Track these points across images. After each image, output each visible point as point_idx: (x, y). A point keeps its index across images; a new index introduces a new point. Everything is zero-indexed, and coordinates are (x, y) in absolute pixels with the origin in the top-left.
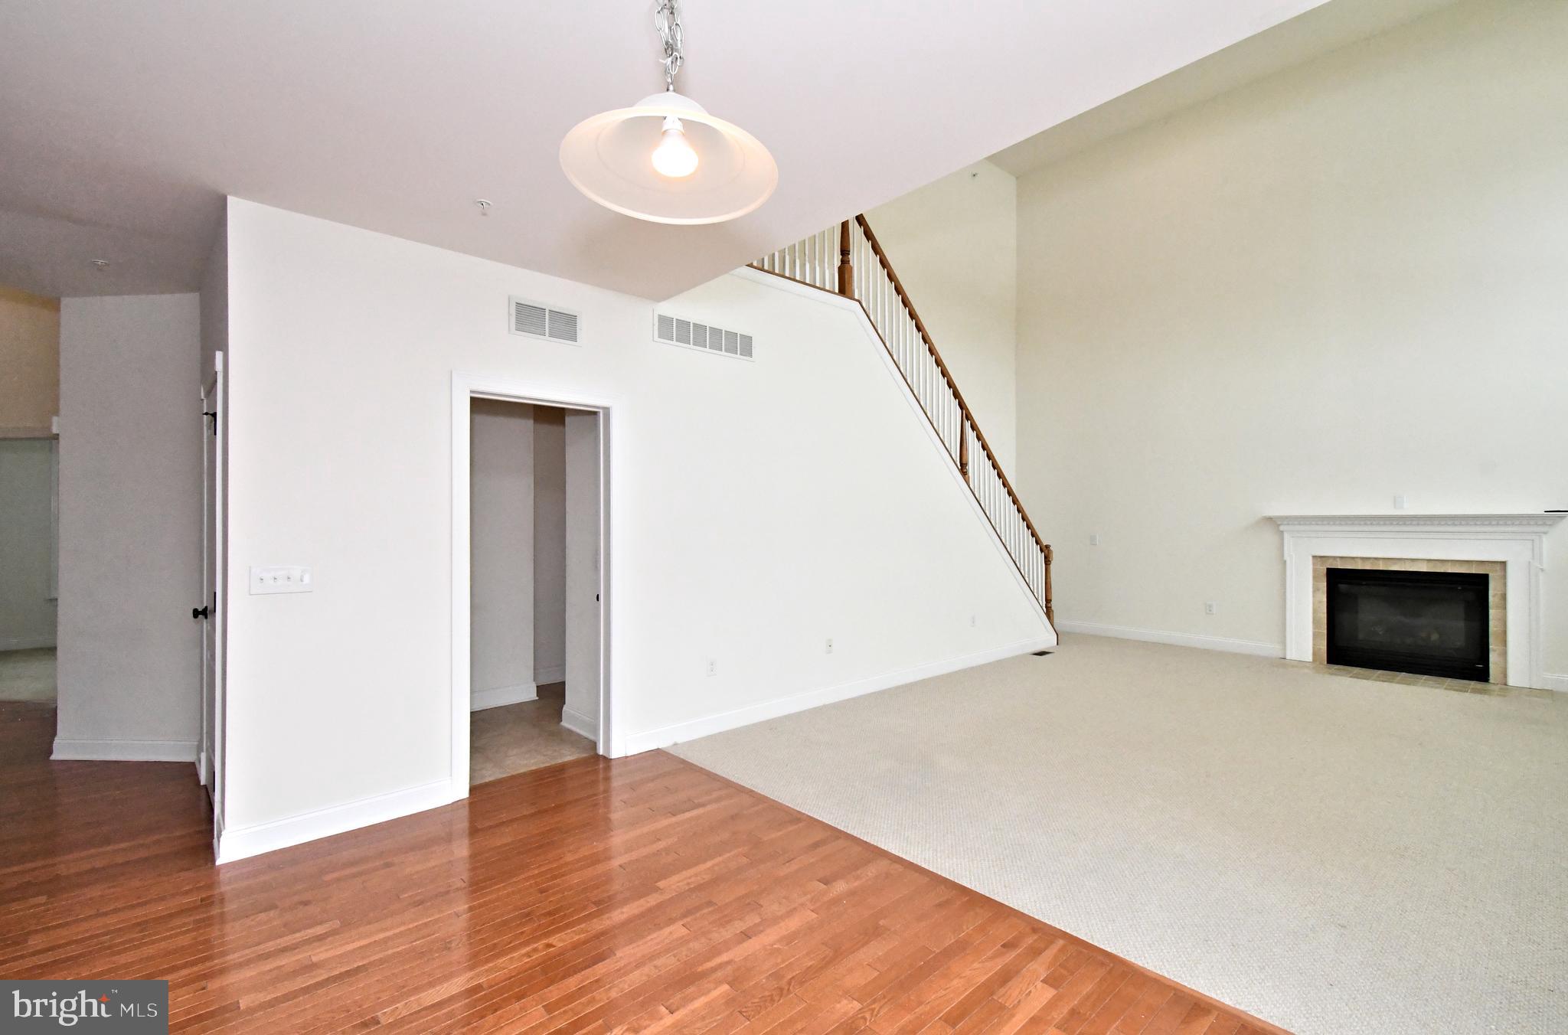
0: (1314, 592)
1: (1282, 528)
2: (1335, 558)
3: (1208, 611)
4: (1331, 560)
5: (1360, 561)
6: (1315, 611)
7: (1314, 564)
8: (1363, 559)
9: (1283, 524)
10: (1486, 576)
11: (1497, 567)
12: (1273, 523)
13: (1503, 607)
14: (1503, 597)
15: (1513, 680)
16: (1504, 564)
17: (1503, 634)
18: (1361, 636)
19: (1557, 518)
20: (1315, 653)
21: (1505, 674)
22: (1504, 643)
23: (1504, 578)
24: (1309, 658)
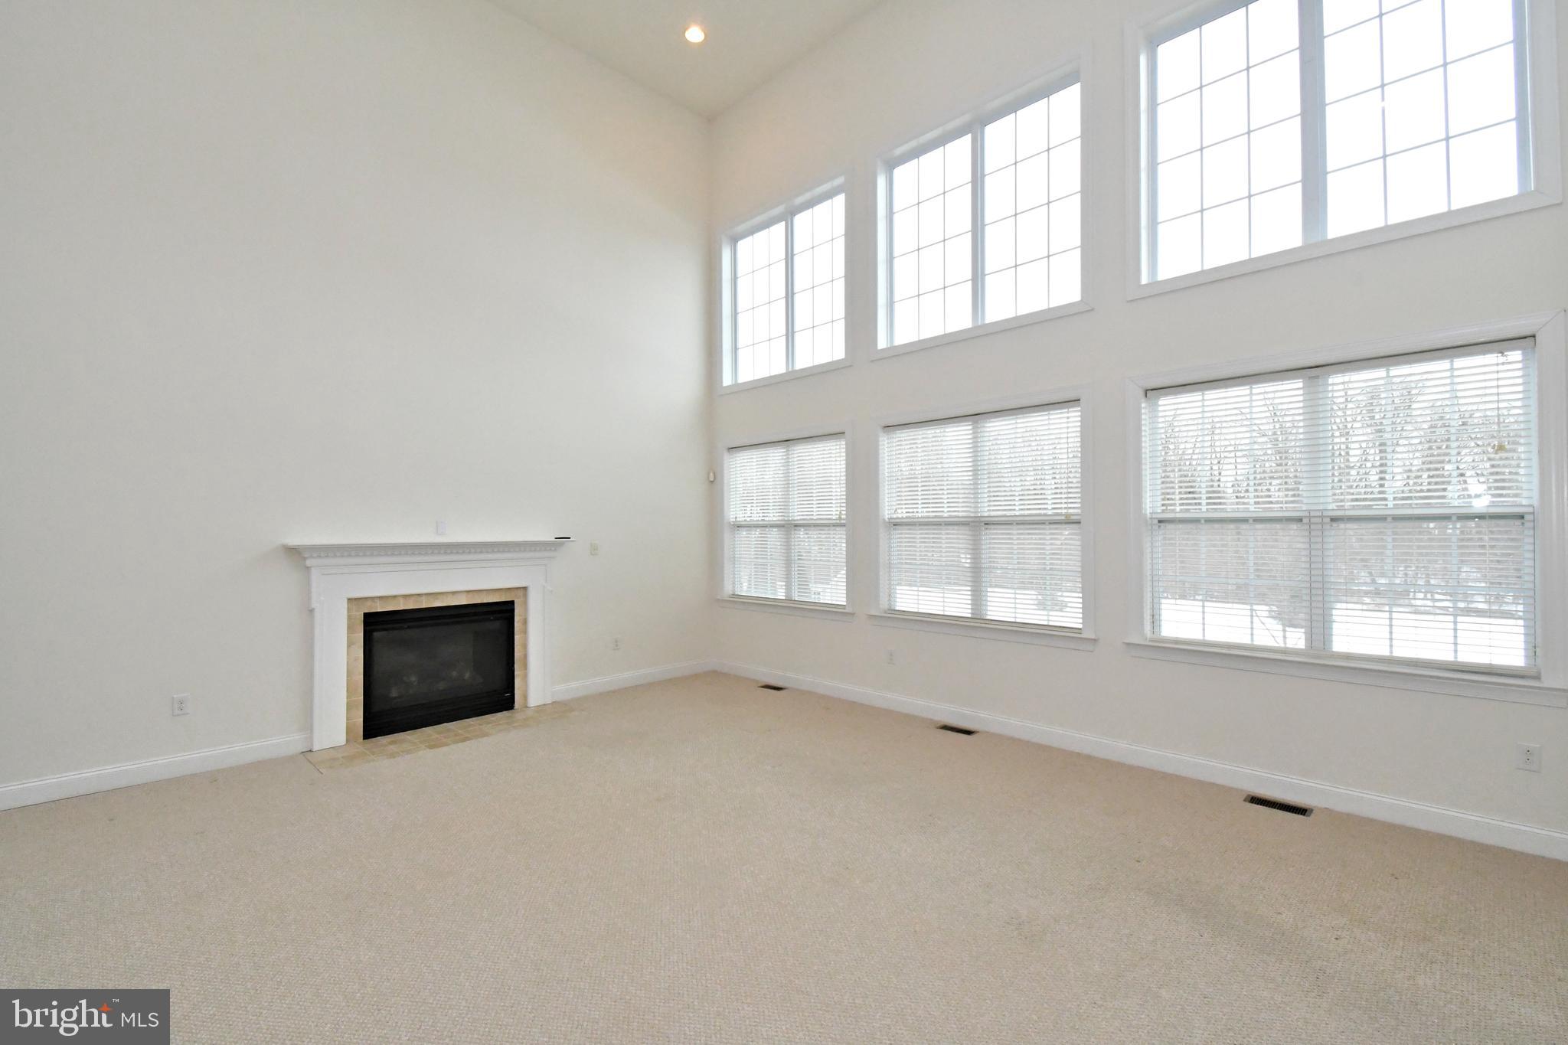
0: (349, 646)
1: (308, 563)
2: (372, 599)
3: (177, 712)
4: (369, 603)
5: (402, 600)
6: (349, 673)
7: (349, 610)
8: (406, 597)
9: (312, 557)
10: (512, 602)
11: (521, 593)
12: (296, 554)
13: (525, 632)
14: (525, 622)
15: (534, 700)
16: (525, 589)
17: (525, 656)
18: (394, 693)
19: (562, 544)
20: (349, 730)
21: (525, 697)
22: (525, 666)
23: (525, 603)
24: (341, 739)
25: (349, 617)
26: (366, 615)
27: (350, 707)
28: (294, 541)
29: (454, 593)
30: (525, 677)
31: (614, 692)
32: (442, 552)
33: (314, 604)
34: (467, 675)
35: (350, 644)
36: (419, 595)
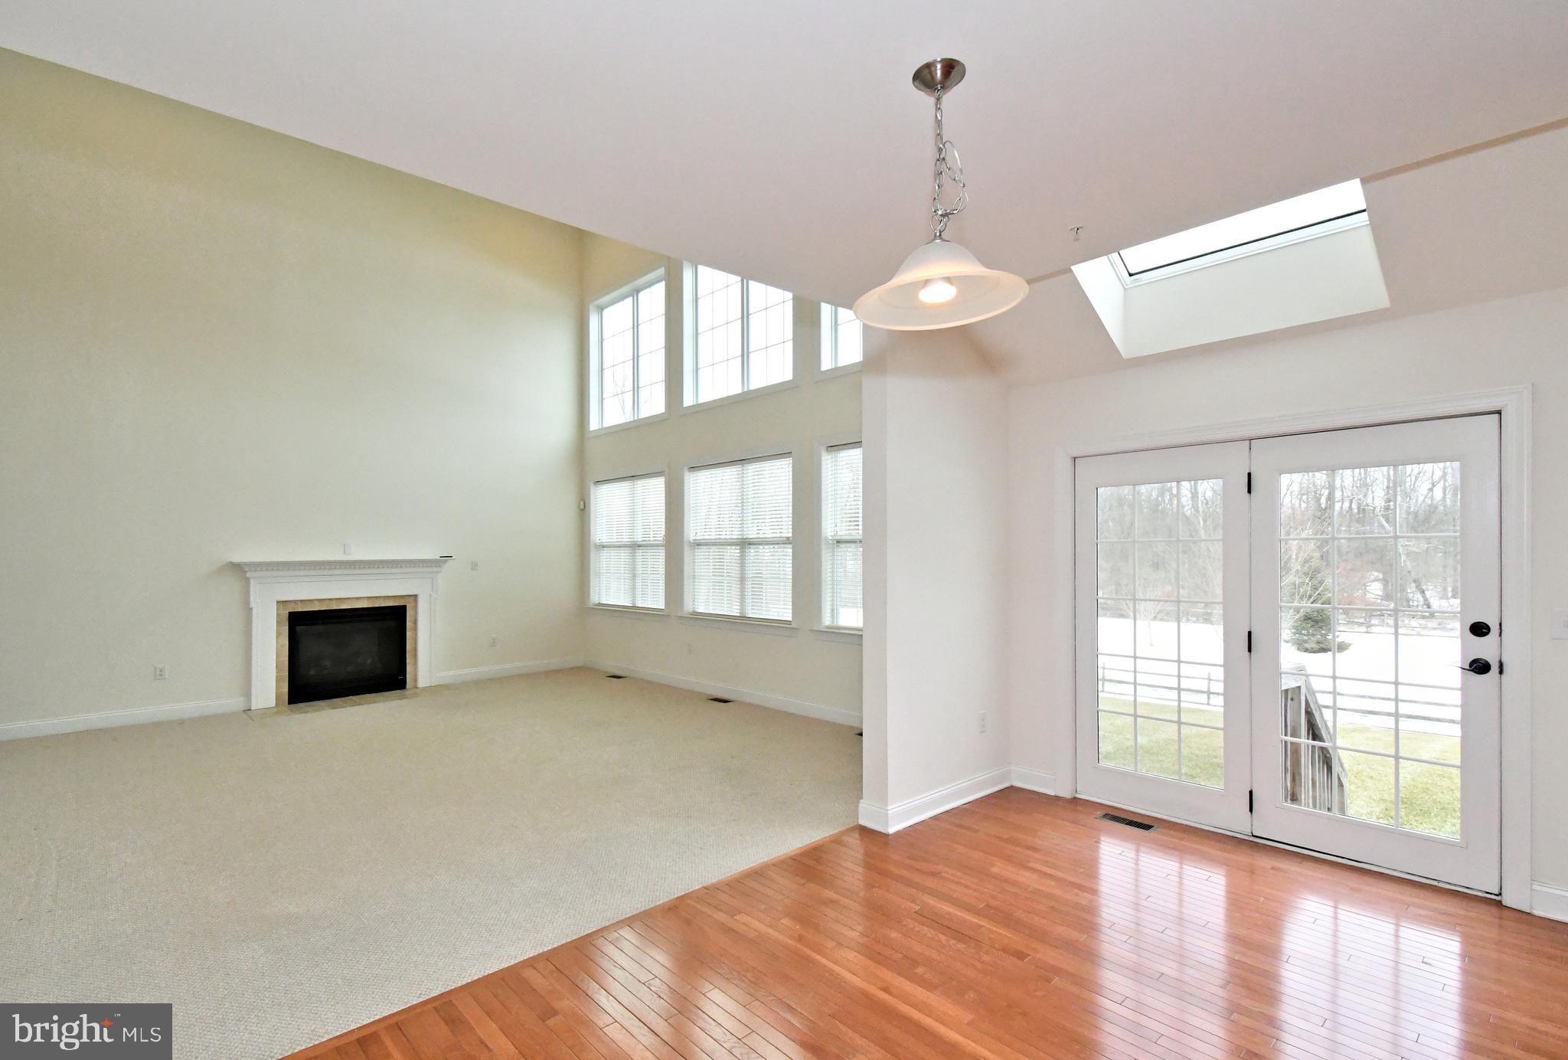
0: (277, 637)
1: (248, 575)
2: (296, 601)
3: (158, 677)
4: (293, 605)
5: (317, 604)
6: (278, 656)
7: (277, 609)
8: (321, 601)
9: (250, 570)
10: (404, 607)
11: (412, 598)
12: (239, 570)
13: (415, 629)
14: (415, 622)
15: (421, 683)
16: (415, 596)
17: (415, 649)
18: (312, 672)
19: (445, 561)
20: (278, 697)
21: (416, 680)
22: (415, 656)
23: (416, 607)
24: (273, 703)
25: (278, 615)
26: (290, 613)
27: (278, 680)
28: (238, 558)
29: (358, 598)
30: (415, 664)
31: (491, 680)
32: (338, 567)
33: (252, 605)
34: (369, 661)
35: (278, 634)
36: (330, 599)
